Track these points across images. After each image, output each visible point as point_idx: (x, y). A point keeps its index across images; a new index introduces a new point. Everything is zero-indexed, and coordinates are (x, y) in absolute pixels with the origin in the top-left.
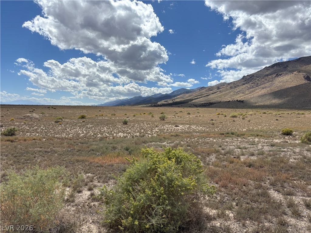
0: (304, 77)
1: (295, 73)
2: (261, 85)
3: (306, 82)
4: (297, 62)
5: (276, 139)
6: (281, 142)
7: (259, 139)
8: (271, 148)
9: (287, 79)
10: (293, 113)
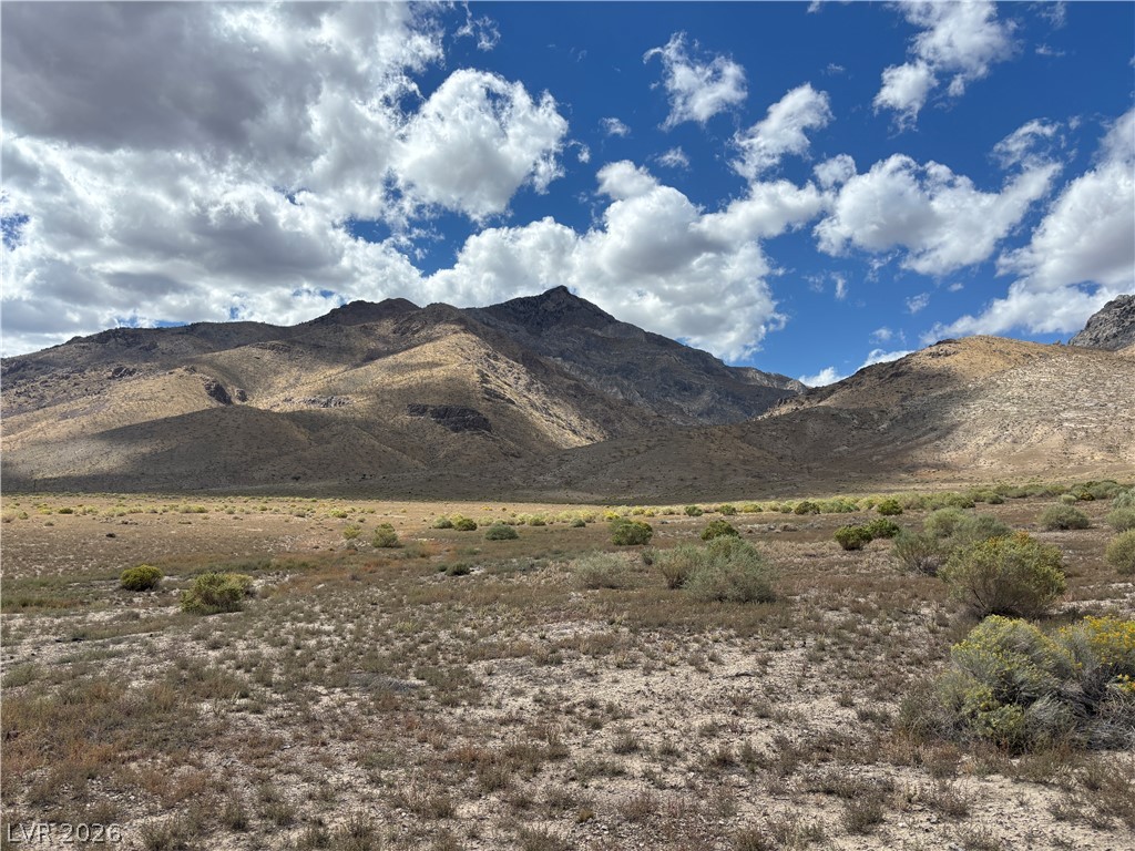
0: (208, 388)
1: (180, 371)
2: (55, 402)
3: (215, 404)
4: (186, 336)
5: (98, 610)
6: (111, 621)
7: (29, 617)
8: (67, 650)
9: (154, 389)
10: (172, 507)
